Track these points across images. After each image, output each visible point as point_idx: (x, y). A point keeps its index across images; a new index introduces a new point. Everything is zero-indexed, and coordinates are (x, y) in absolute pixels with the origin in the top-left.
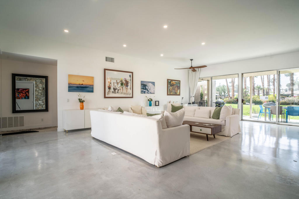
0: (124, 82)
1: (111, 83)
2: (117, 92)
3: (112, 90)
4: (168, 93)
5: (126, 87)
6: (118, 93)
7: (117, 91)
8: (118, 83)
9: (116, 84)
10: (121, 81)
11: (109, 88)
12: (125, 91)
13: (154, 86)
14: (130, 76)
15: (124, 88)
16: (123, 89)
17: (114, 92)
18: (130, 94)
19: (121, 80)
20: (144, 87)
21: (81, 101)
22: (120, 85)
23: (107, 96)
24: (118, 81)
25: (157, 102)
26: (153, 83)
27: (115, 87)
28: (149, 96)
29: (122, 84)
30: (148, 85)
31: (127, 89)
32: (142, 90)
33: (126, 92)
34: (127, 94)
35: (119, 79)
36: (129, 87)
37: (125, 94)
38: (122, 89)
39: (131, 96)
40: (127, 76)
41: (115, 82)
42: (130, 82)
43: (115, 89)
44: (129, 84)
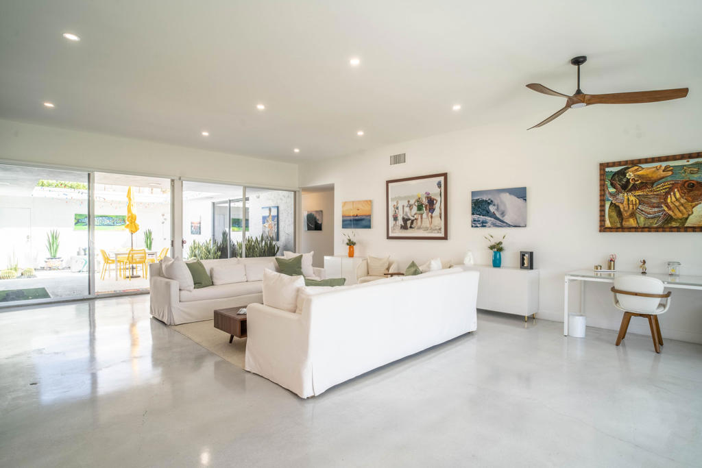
0: (425, 201)
1: (397, 208)
2: (409, 226)
3: (400, 222)
4: (602, 220)
5: (430, 214)
6: (411, 227)
7: (409, 222)
8: (410, 207)
9: (407, 209)
10: (418, 200)
11: (395, 218)
12: (426, 223)
13: (520, 201)
14: (439, 185)
15: (424, 216)
16: (422, 218)
17: (404, 227)
18: (440, 229)
19: (417, 198)
20: (481, 207)
22: (415, 209)
23: (391, 235)
24: (412, 202)
25: (526, 257)
26: (521, 193)
27: (407, 215)
28: (497, 234)
29: (420, 208)
30: (496, 202)
31: (432, 217)
32: (476, 217)
33: (428, 225)
34: (433, 230)
35: (412, 197)
36: (436, 212)
37: (426, 229)
38: (419, 219)
39: (442, 235)
40: (432, 187)
41: (406, 203)
42: (439, 199)
43: (405, 220)
44: (437, 206)
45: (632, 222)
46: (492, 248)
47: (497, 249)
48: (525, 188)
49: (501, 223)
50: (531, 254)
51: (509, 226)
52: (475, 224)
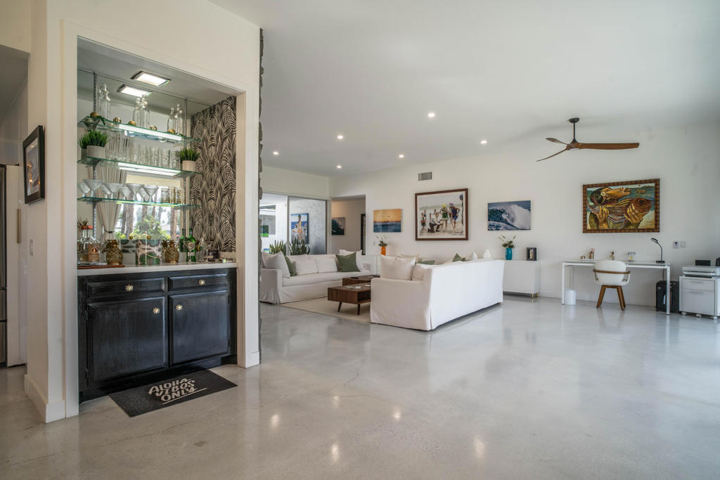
0: (449, 210)
1: (425, 216)
2: (435, 230)
3: (428, 227)
5: (453, 220)
6: (437, 231)
7: (435, 227)
8: (437, 215)
9: (433, 217)
10: (444, 209)
11: (423, 224)
12: (450, 227)
13: (526, 211)
14: (461, 197)
15: (449, 222)
16: (446, 224)
17: (431, 231)
18: (462, 232)
19: (442, 208)
21: (383, 245)
22: (440, 217)
23: (419, 237)
24: (438, 211)
25: (531, 251)
26: (526, 205)
27: (433, 221)
28: (508, 235)
29: (445, 215)
30: (507, 211)
31: (455, 223)
32: (492, 222)
33: (452, 229)
34: (456, 233)
35: (438, 207)
36: (459, 219)
37: (451, 232)
38: (444, 225)
39: (464, 236)
40: (454, 199)
41: (433, 212)
42: (461, 209)
43: (432, 226)
44: (459, 214)
45: (605, 226)
46: (505, 245)
47: (509, 246)
48: (529, 202)
49: (510, 226)
50: (535, 249)
51: (518, 229)
52: (491, 228)
